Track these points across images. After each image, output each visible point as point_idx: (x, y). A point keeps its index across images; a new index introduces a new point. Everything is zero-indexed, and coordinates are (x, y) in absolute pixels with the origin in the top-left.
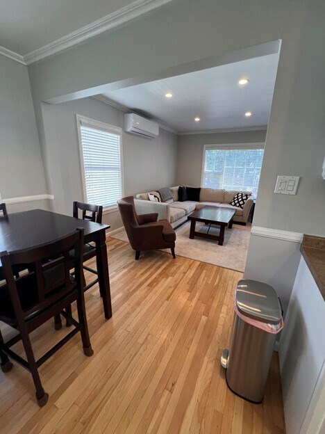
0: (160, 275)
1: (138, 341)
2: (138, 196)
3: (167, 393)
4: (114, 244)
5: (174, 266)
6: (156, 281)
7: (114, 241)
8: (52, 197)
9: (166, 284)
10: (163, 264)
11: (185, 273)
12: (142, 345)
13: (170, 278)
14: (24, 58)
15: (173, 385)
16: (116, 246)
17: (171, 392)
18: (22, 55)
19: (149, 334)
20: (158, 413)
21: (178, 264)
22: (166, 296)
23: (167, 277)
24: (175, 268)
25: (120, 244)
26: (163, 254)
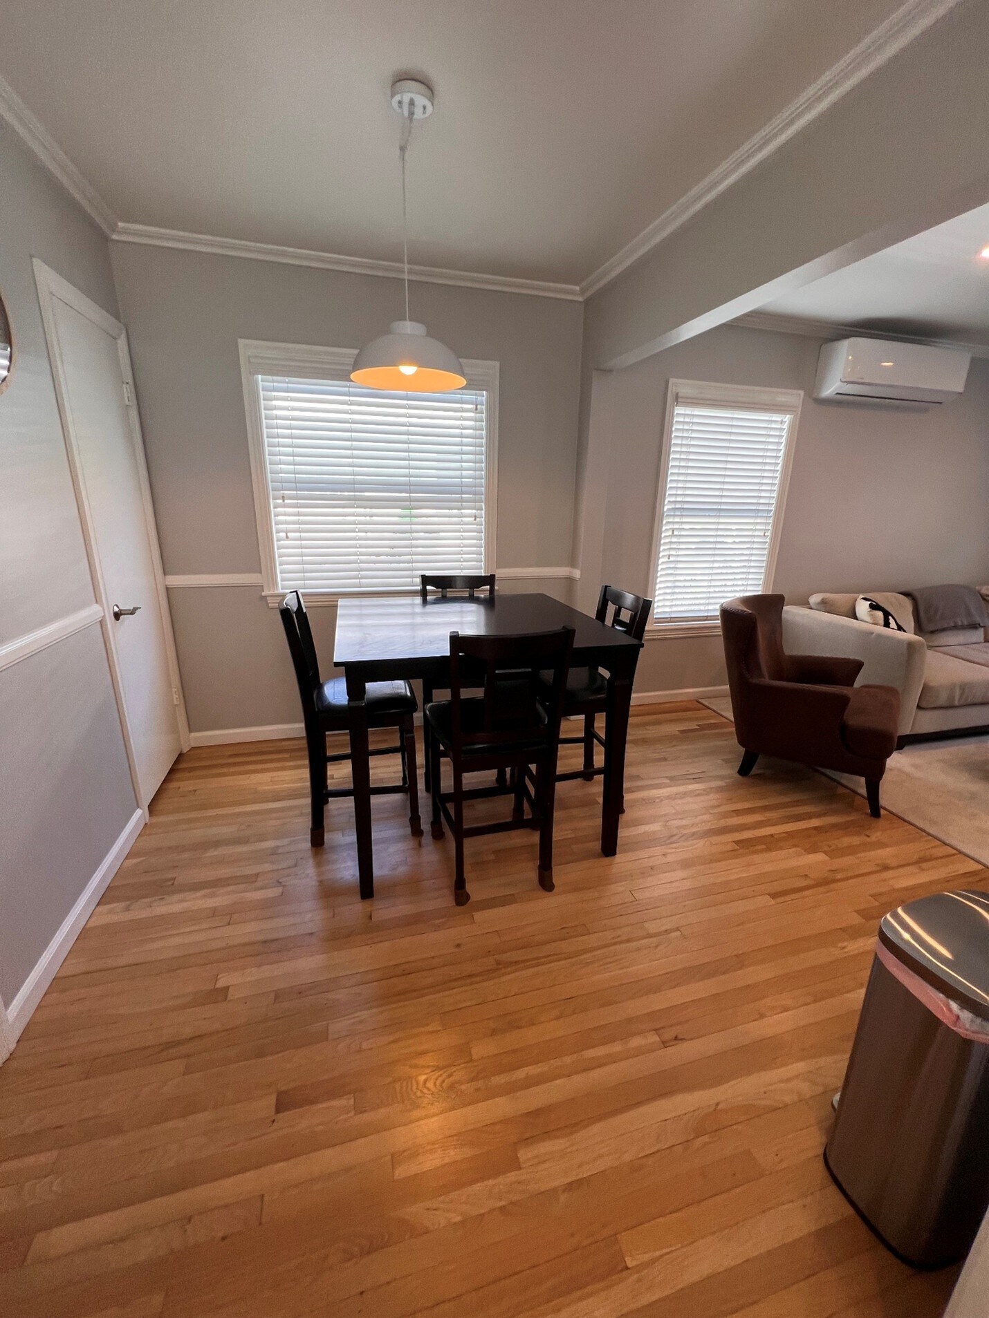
0: (790, 835)
1: (646, 925)
2: (815, 599)
3: (653, 1038)
4: (697, 719)
5: (858, 834)
6: (770, 844)
7: (705, 713)
8: (577, 574)
9: (794, 862)
10: (819, 815)
11: (886, 868)
12: (650, 936)
13: (820, 857)
14: (581, 290)
15: (676, 1038)
16: (702, 728)
17: (665, 1044)
18: (576, 284)
19: (678, 929)
20: (616, 1048)
21: (876, 836)
22: (777, 887)
23: (813, 850)
24: (855, 840)
25: (715, 726)
26: (841, 790)
